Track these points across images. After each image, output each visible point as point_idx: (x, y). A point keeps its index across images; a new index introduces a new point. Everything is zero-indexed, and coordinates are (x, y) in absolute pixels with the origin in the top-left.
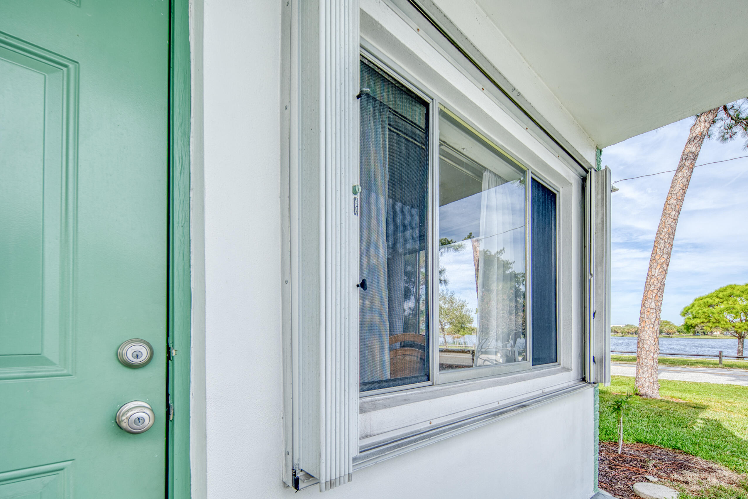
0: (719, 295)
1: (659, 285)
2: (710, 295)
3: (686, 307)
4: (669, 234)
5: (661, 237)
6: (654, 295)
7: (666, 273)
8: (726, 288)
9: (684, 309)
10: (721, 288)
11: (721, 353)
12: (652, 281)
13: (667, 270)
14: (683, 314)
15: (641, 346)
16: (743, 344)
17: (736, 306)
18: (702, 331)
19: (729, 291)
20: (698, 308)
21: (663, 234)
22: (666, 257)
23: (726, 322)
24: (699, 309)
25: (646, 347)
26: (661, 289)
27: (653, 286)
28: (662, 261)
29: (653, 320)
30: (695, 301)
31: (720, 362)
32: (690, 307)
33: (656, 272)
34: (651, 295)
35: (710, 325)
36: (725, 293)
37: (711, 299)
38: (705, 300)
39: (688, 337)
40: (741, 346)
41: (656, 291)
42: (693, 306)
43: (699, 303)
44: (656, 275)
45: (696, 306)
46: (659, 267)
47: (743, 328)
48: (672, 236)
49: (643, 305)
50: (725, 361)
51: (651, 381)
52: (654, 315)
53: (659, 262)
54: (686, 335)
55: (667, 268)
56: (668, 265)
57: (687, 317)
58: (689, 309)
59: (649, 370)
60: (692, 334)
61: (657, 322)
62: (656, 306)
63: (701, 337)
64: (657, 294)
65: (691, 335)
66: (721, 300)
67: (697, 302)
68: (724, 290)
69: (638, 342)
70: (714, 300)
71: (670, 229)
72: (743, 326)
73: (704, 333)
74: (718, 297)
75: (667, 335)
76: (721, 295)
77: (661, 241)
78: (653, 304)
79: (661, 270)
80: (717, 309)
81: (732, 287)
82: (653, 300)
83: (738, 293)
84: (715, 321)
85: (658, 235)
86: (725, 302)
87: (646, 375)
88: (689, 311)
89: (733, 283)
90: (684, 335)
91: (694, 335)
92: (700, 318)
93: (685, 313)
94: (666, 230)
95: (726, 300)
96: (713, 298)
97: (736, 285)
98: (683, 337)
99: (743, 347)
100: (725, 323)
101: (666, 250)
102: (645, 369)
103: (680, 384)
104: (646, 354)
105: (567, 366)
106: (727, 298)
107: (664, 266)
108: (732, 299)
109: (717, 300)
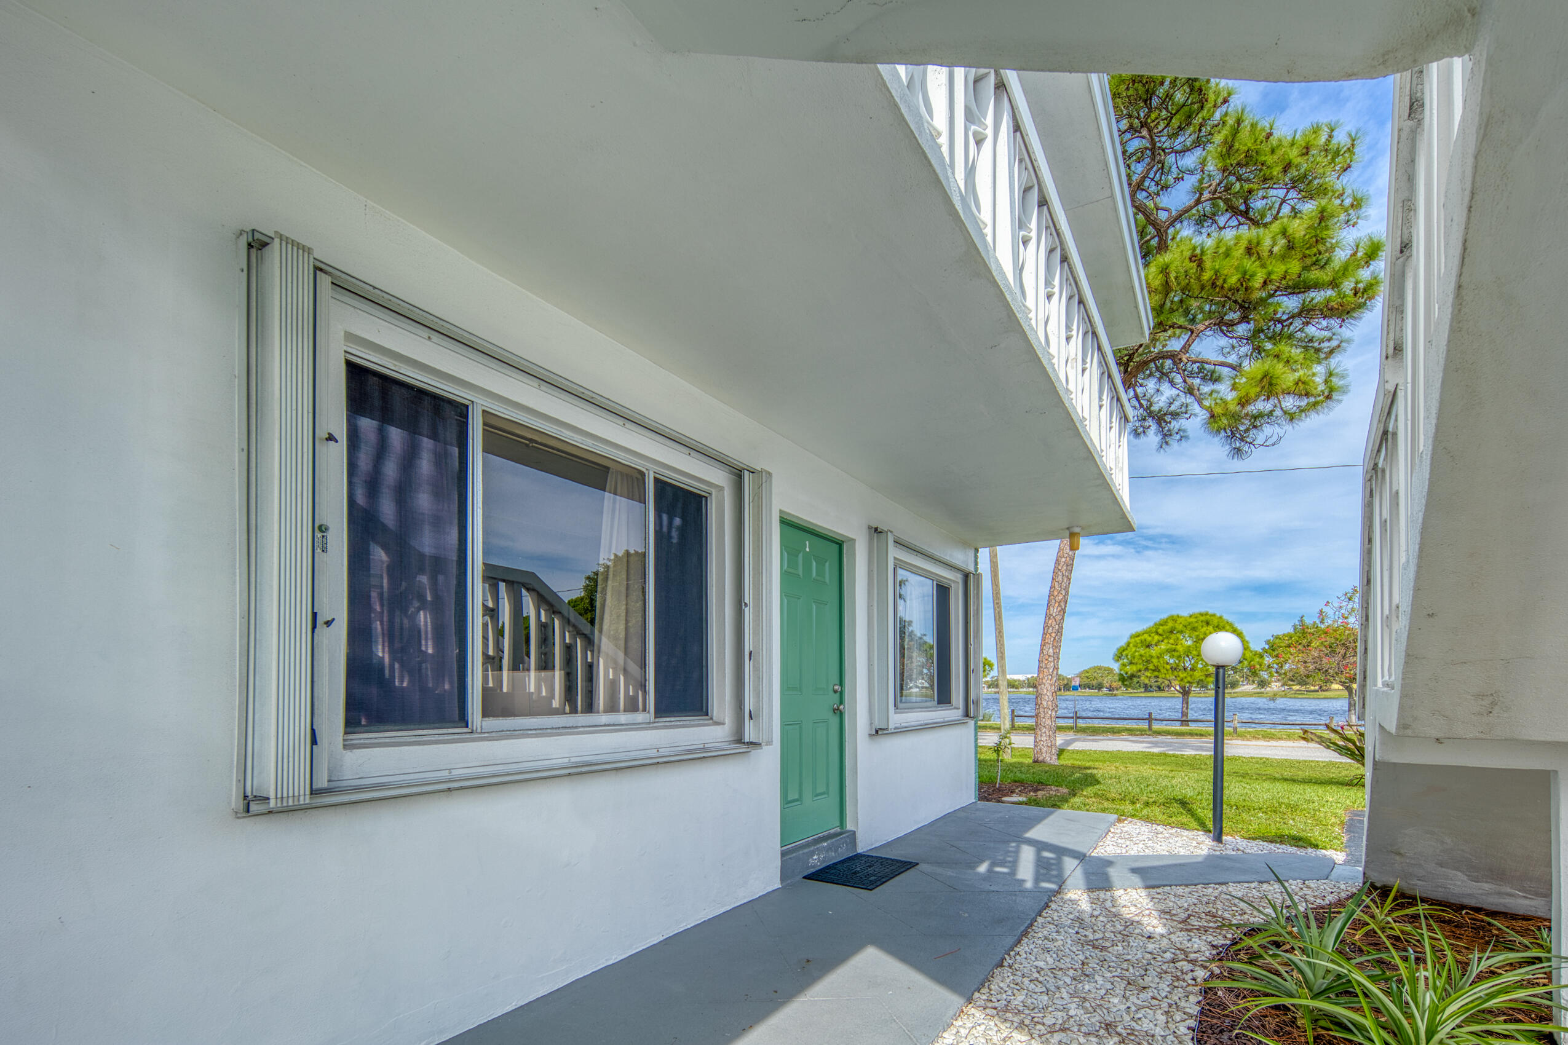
0: (1159, 630)
1: (1057, 626)
2: (1148, 630)
3: (1121, 647)
4: (1067, 565)
5: (1060, 568)
6: (1052, 639)
7: (1064, 613)
8: (1167, 619)
9: (1118, 649)
10: (1161, 619)
11: (1150, 714)
12: (1050, 622)
13: (1065, 609)
14: (1116, 658)
15: (1039, 702)
16: (1187, 703)
17: (1179, 647)
18: (1156, 684)
19: (1170, 624)
20: (1134, 649)
21: (1061, 565)
22: (1064, 593)
23: (1167, 670)
24: (1136, 651)
25: (1044, 703)
26: (1059, 632)
27: (1051, 628)
28: (1060, 598)
29: (1051, 671)
30: (1131, 638)
31: (1150, 728)
32: (1125, 646)
33: (1054, 611)
34: (1050, 640)
35: (1149, 675)
36: (1165, 628)
37: (1150, 636)
38: (1142, 638)
39: (1137, 695)
40: (1185, 705)
41: (1053, 635)
42: (1128, 646)
43: (1135, 641)
44: (1054, 615)
45: (1131, 645)
46: (1057, 605)
47: (1186, 681)
48: (1069, 568)
49: (1041, 651)
50: (1156, 726)
51: (1049, 745)
52: (1052, 664)
53: (1057, 598)
54: (1135, 691)
55: (1065, 607)
56: (1066, 603)
57: (1121, 661)
58: (1124, 651)
59: (1047, 732)
60: (1143, 690)
61: (1055, 672)
62: (1054, 653)
63: (1155, 694)
64: (1055, 638)
65: (1141, 692)
66: (1161, 638)
67: (1133, 640)
68: (1164, 623)
69: (1037, 698)
70: (1153, 638)
71: (1068, 559)
72: (1186, 677)
73: (1159, 688)
74: (1157, 633)
75: (1108, 692)
76: (1160, 631)
77: (1059, 573)
78: (1051, 650)
79: (1059, 609)
80: (1154, 651)
81: (1174, 619)
82: (1051, 646)
83: (1180, 627)
84: (1154, 668)
85: (1057, 566)
86: (1166, 641)
87: (1044, 739)
88: (1124, 653)
89: (1175, 613)
90: (1132, 691)
91: (1146, 690)
92: (1136, 664)
93: (1118, 657)
94: (1064, 560)
95: (1167, 638)
96: (1153, 635)
97: (1178, 616)
98: (1131, 695)
99: (1187, 708)
100: (1166, 672)
101: (1064, 585)
102: (1043, 731)
103: (1090, 754)
104: (1044, 712)
105: (957, 706)
106: (1168, 634)
107: (1062, 604)
108: (1173, 637)
109: (1157, 638)
